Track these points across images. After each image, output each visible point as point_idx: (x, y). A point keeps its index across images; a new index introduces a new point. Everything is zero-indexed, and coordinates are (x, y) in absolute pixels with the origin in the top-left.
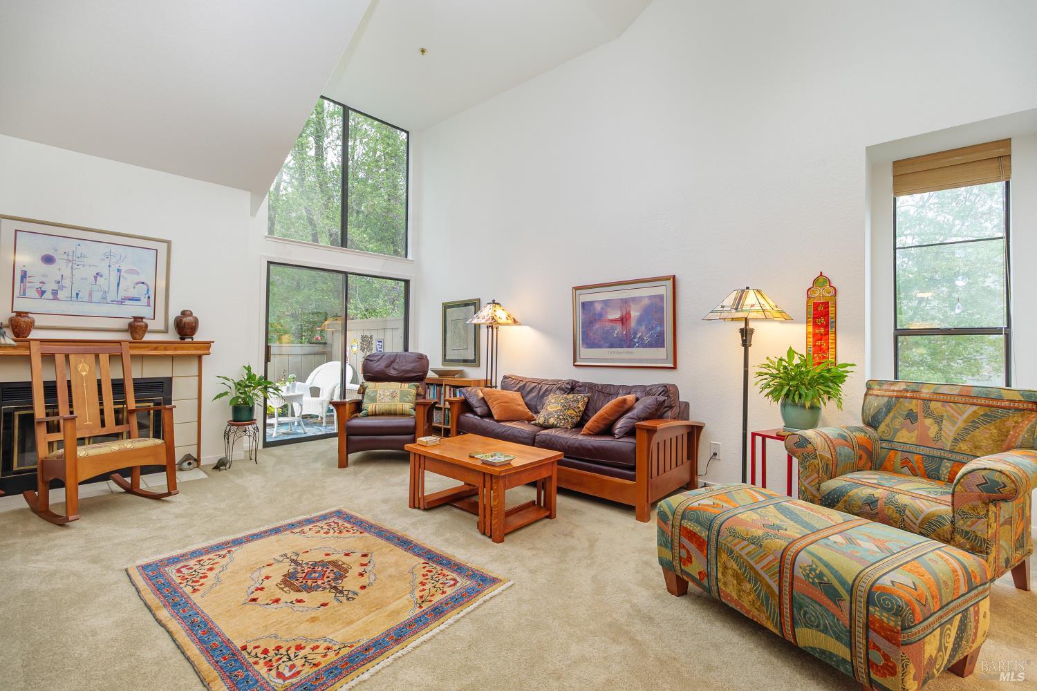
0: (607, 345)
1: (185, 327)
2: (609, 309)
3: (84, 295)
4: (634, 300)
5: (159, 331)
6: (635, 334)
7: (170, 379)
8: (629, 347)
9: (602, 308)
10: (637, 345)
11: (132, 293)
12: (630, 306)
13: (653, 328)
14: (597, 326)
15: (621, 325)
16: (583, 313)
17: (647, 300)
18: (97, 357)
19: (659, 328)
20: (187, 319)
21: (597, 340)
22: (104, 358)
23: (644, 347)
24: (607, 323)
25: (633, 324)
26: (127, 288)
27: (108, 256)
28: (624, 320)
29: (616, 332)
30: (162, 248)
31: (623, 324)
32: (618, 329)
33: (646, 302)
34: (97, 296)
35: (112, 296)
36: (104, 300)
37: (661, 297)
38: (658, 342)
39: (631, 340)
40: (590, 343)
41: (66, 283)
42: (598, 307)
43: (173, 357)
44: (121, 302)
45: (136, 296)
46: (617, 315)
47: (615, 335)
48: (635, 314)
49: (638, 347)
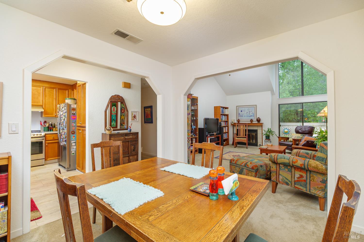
1: (259, 120)
3: (246, 116)
5: (255, 122)
7: (257, 130)
11: (251, 115)
18: (243, 126)
20: (258, 119)
22: (244, 126)
26: (251, 114)
27: (248, 109)
30: (255, 106)
34: (247, 116)
35: (249, 116)
36: (248, 117)
41: (244, 114)
43: (258, 126)
44: (250, 117)
45: (252, 115)
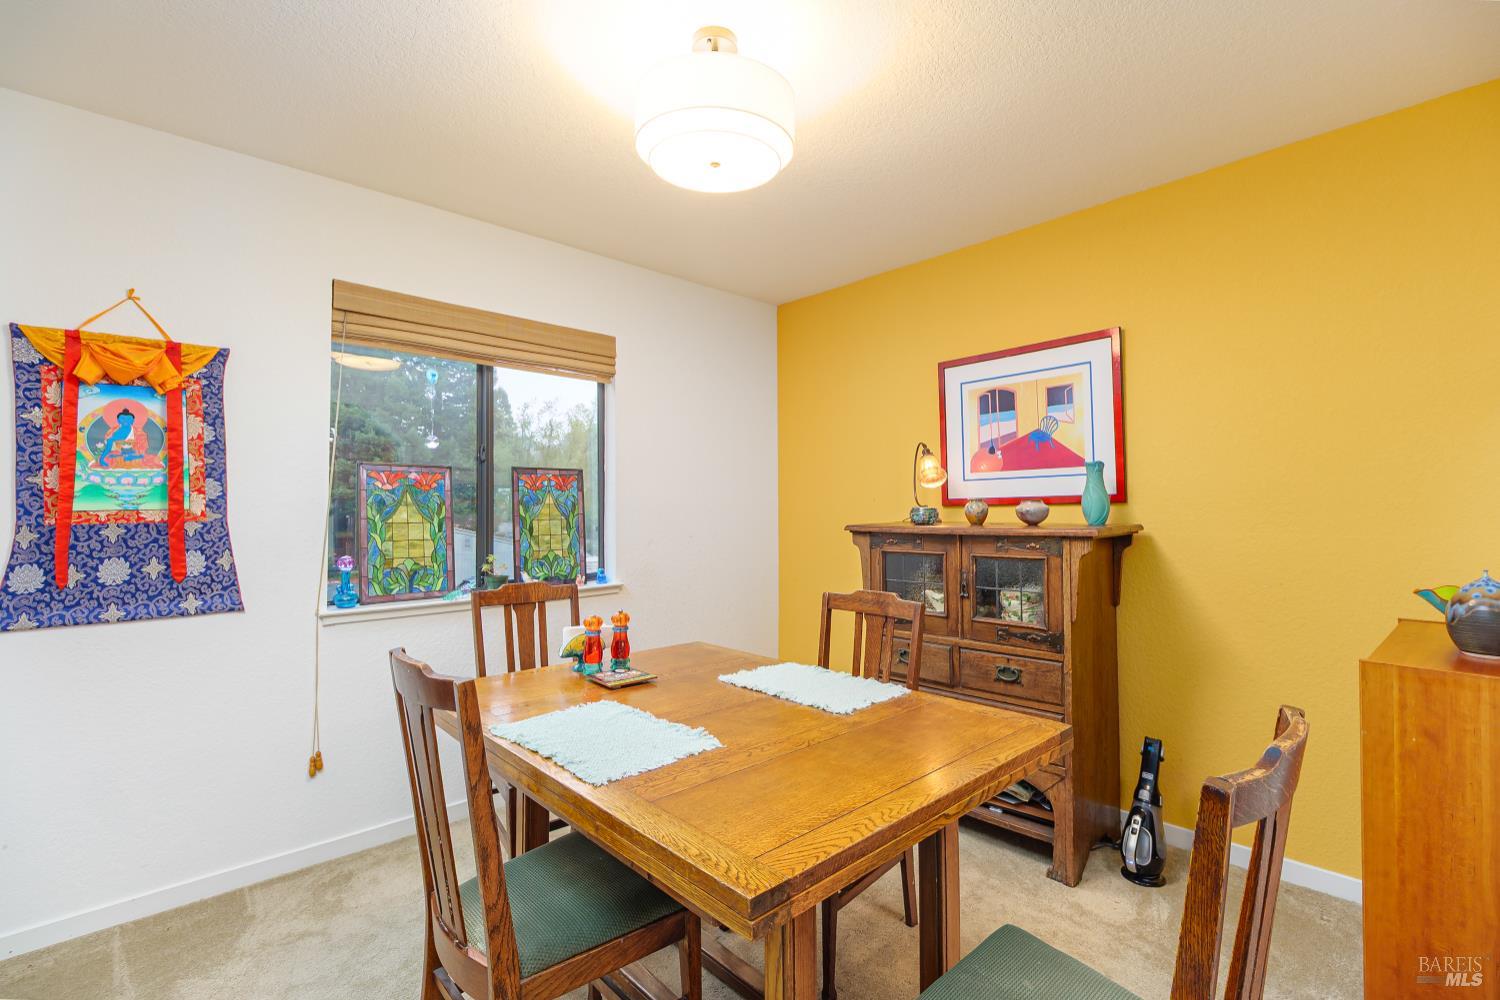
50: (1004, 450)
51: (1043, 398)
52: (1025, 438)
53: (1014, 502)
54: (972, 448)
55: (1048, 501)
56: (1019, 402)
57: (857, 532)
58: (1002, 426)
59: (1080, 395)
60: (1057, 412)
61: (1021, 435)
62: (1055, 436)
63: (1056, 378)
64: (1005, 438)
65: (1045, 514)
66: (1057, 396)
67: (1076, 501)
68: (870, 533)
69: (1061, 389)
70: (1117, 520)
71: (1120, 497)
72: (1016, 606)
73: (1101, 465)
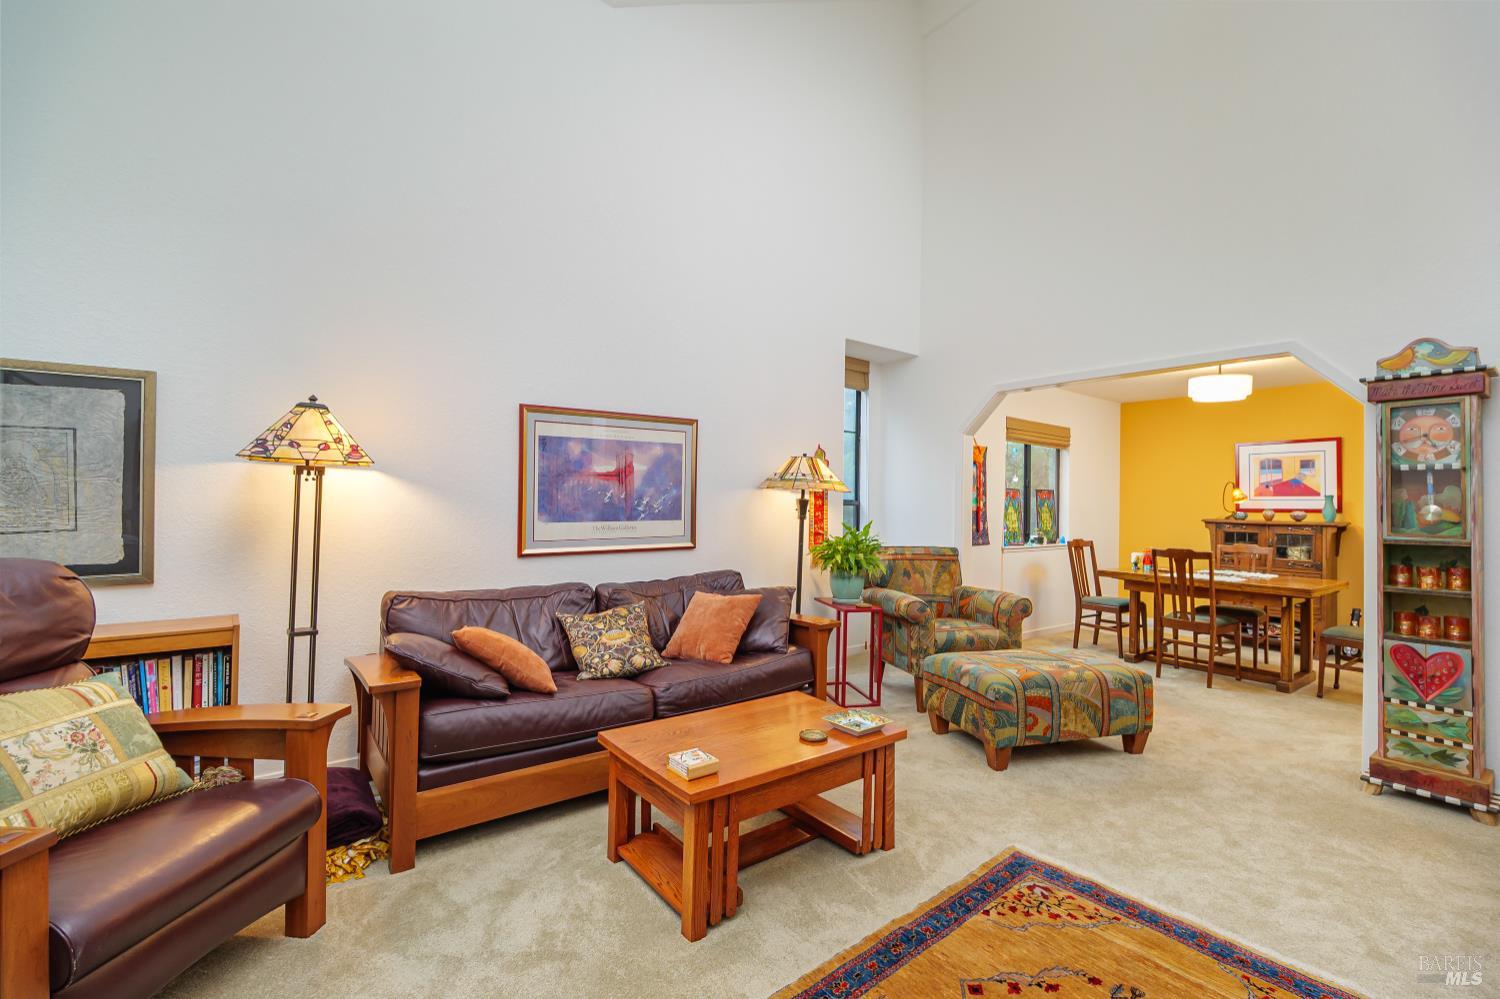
0: (591, 515)
2: (595, 456)
4: (639, 445)
6: (641, 498)
8: (630, 518)
9: (583, 453)
10: (643, 515)
12: (632, 455)
13: (666, 491)
14: (571, 483)
15: (617, 483)
16: (542, 457)
17: (658, 448)
19: (674, 492)
21: (571, 508)
23: (653, 519)
24: (592, 479)
25: (637, 481)
28: (622, 475)
29: (609, 495)
31: (621, 481)
32: (613, 489)
33: (658, 451)
37: (679, 447)
38: (672, 513)
39: (634, 509)
40: (553, 510)
42: (576, 450)
46: (610, 467)
47: (606, 500)
48: (640, 468)
49: (643, 519)
50: (1274, 487)
51: (1298, 464)
52: (1287, 482)
53: (1289, 511)
54: (1255, 485)
55: (1307, 511)
56: (1284, 466)
57: (1208, 523)
58: (1274, 476)
59: (1319, 464)
60: (1306, 472)
61: (1285, 480)
62: (1304, 482)
63: (1306, 456)
64: (1274, 482)
65: (1304, 517)
66: (1306, 464)
67: (1319, 511)
68: (1216, 523)
69: (1309, 461)
70: (1339, 519)
71: (1340, 510)
72: (1296, 554)
73: (1332, 497)
